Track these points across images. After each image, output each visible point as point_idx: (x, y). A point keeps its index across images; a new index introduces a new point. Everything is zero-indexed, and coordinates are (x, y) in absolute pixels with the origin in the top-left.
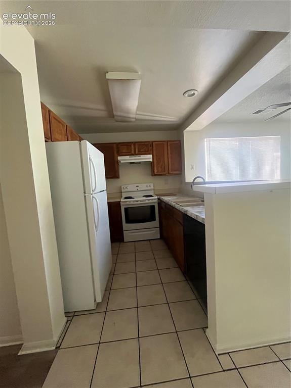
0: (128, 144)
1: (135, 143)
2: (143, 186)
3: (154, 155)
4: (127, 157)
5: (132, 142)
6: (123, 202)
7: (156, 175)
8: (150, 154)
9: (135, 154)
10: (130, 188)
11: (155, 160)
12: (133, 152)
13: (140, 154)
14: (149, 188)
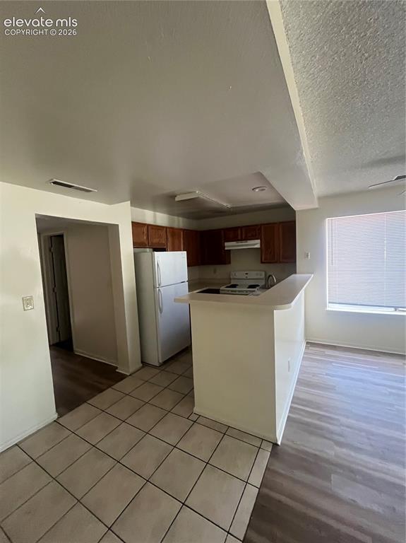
0: (235, 229)
1: (241, 228)
2: (253, 275)
3: (263, 240)
4: (234, 243)
5: (239, 227)
6: (222, 290)
7: (264, 263)
8: (257, 239)
9: (242, 240)
10: (239, 275)
11: (263, 245)
12: (239, 238)
13: (247, 239)
14: (259, 277)
